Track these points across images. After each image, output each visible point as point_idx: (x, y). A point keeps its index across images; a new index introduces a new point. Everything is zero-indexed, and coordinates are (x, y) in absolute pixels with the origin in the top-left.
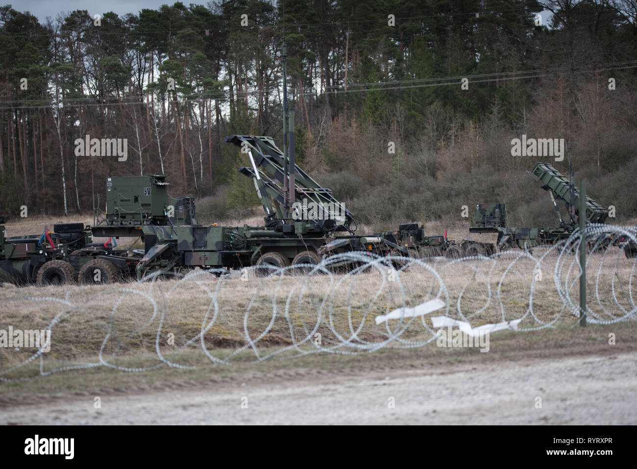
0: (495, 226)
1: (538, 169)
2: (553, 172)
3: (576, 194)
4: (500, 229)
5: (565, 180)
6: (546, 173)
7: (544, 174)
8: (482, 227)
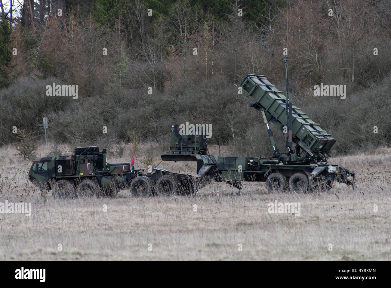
0: (193, 153)
1: (248, 82)
2: (268, 87)
3: (294, 116)
4: (198, 157)
5: (283, 97)
6: (257, 87)
7: (256, 89)
8: (177, 153)
